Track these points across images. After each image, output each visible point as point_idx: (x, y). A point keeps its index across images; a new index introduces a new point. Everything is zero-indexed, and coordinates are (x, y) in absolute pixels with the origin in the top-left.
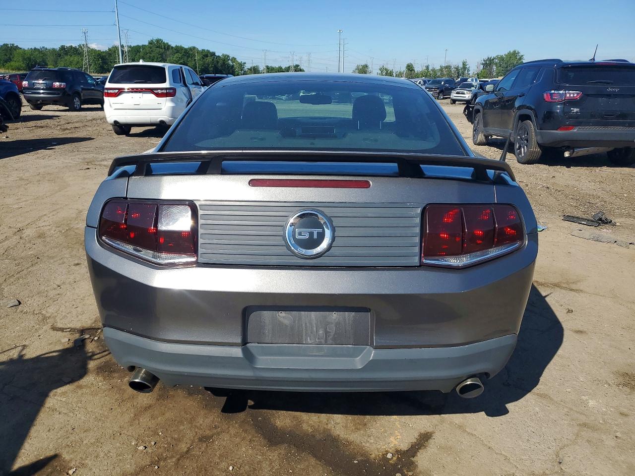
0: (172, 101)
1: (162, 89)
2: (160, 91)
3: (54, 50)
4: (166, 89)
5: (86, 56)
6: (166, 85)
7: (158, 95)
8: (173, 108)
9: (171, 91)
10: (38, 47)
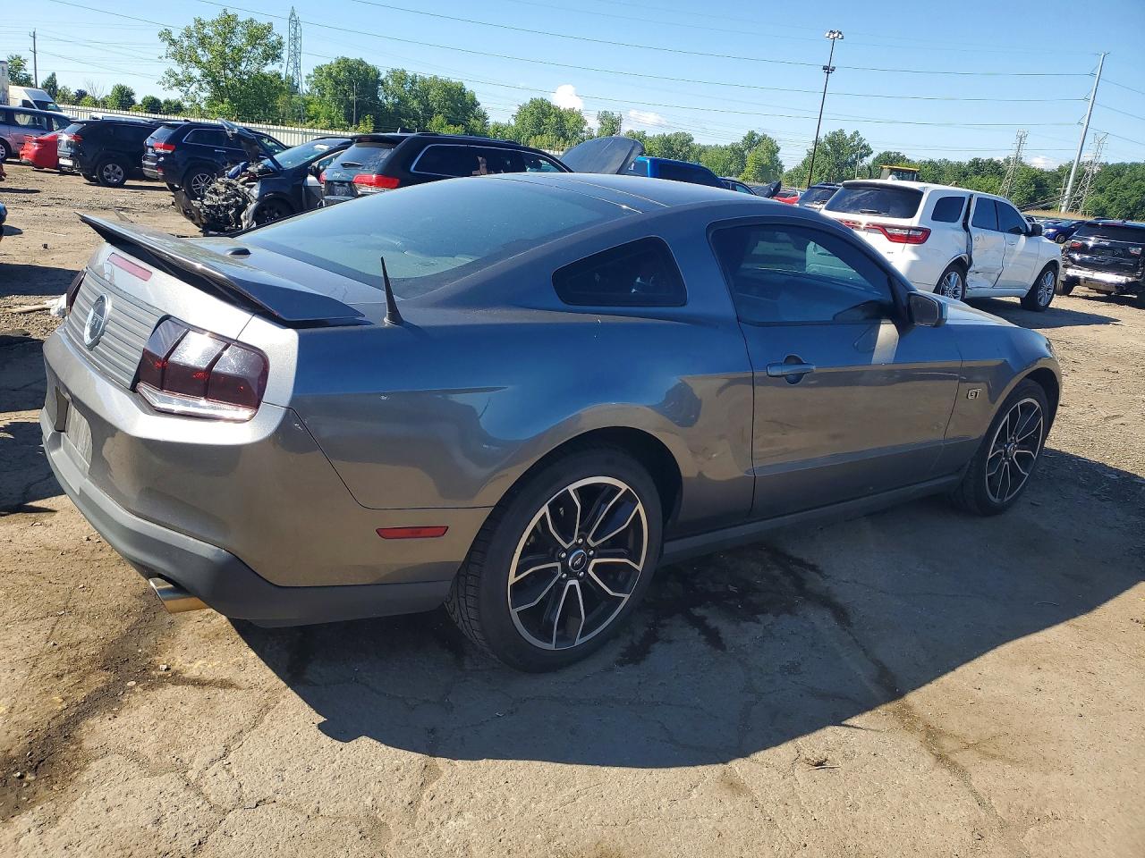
0: (915, 251)
1: (901, 228)
2: (897, 232)
3: (959, 164)
4: (910, 229)
5: (1008, 178)
6: (914, 222)
7: (892, 238)
8: (913, 263)
9: (920, 233)
10: (936, 159)
